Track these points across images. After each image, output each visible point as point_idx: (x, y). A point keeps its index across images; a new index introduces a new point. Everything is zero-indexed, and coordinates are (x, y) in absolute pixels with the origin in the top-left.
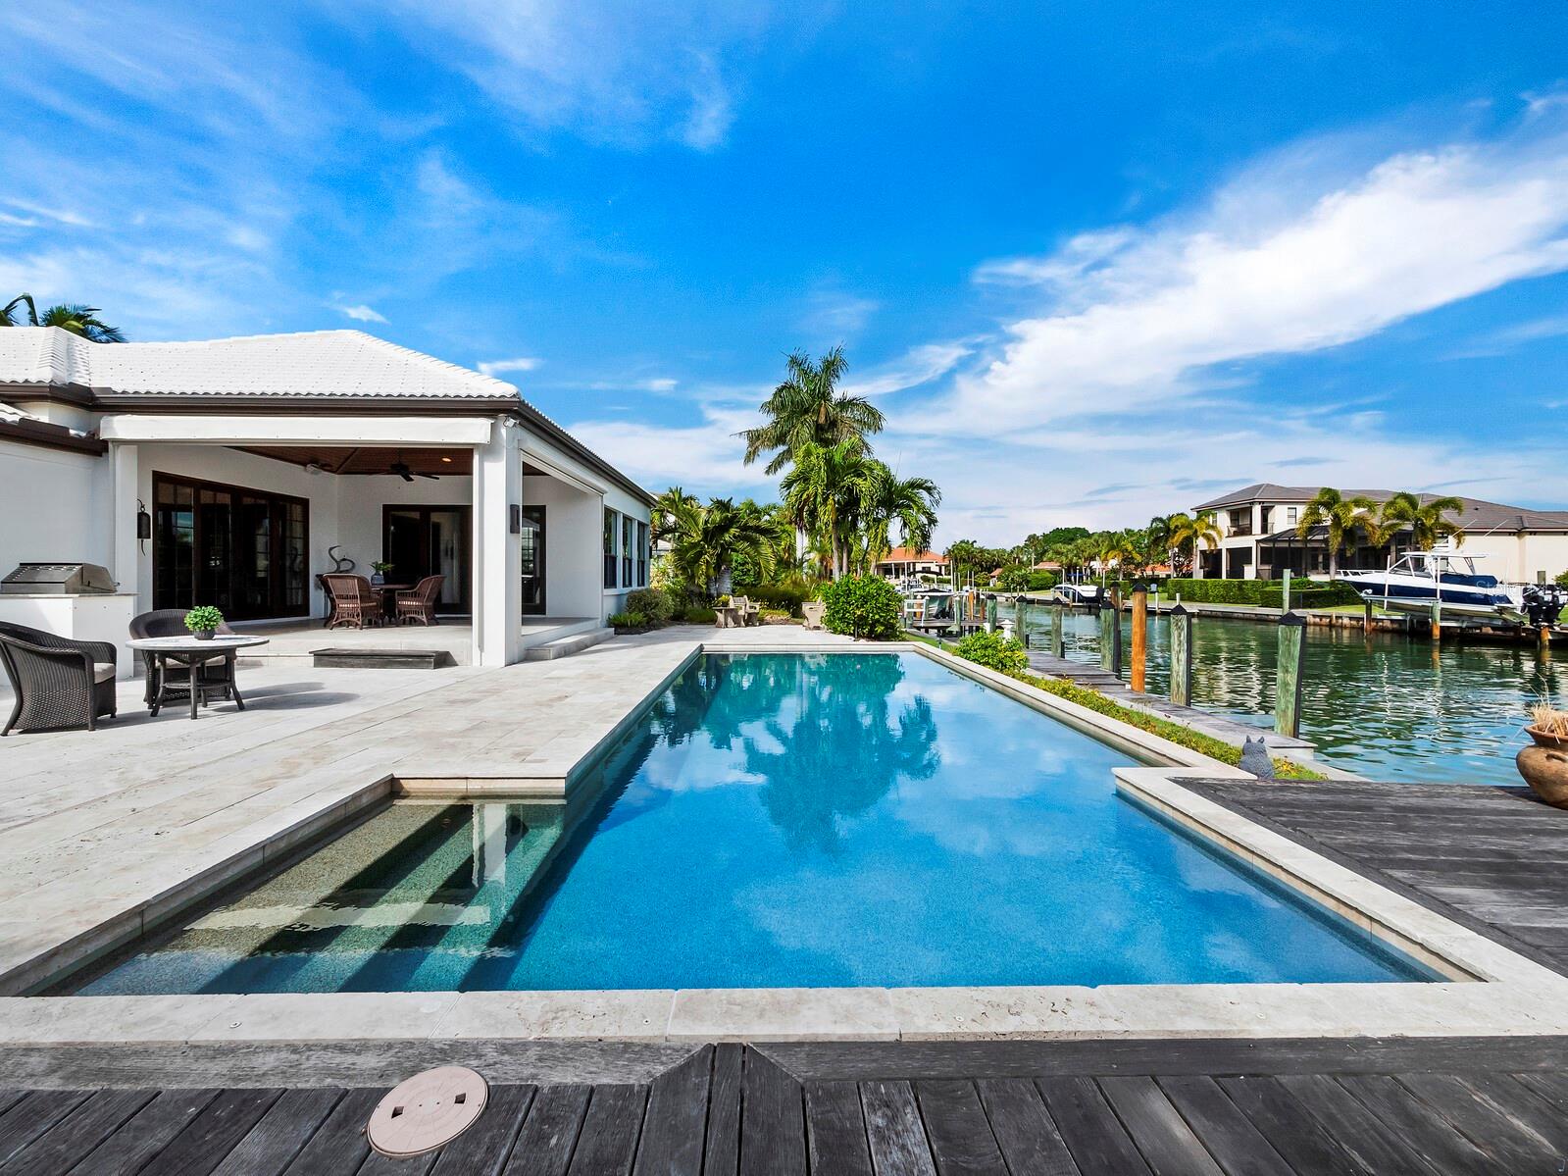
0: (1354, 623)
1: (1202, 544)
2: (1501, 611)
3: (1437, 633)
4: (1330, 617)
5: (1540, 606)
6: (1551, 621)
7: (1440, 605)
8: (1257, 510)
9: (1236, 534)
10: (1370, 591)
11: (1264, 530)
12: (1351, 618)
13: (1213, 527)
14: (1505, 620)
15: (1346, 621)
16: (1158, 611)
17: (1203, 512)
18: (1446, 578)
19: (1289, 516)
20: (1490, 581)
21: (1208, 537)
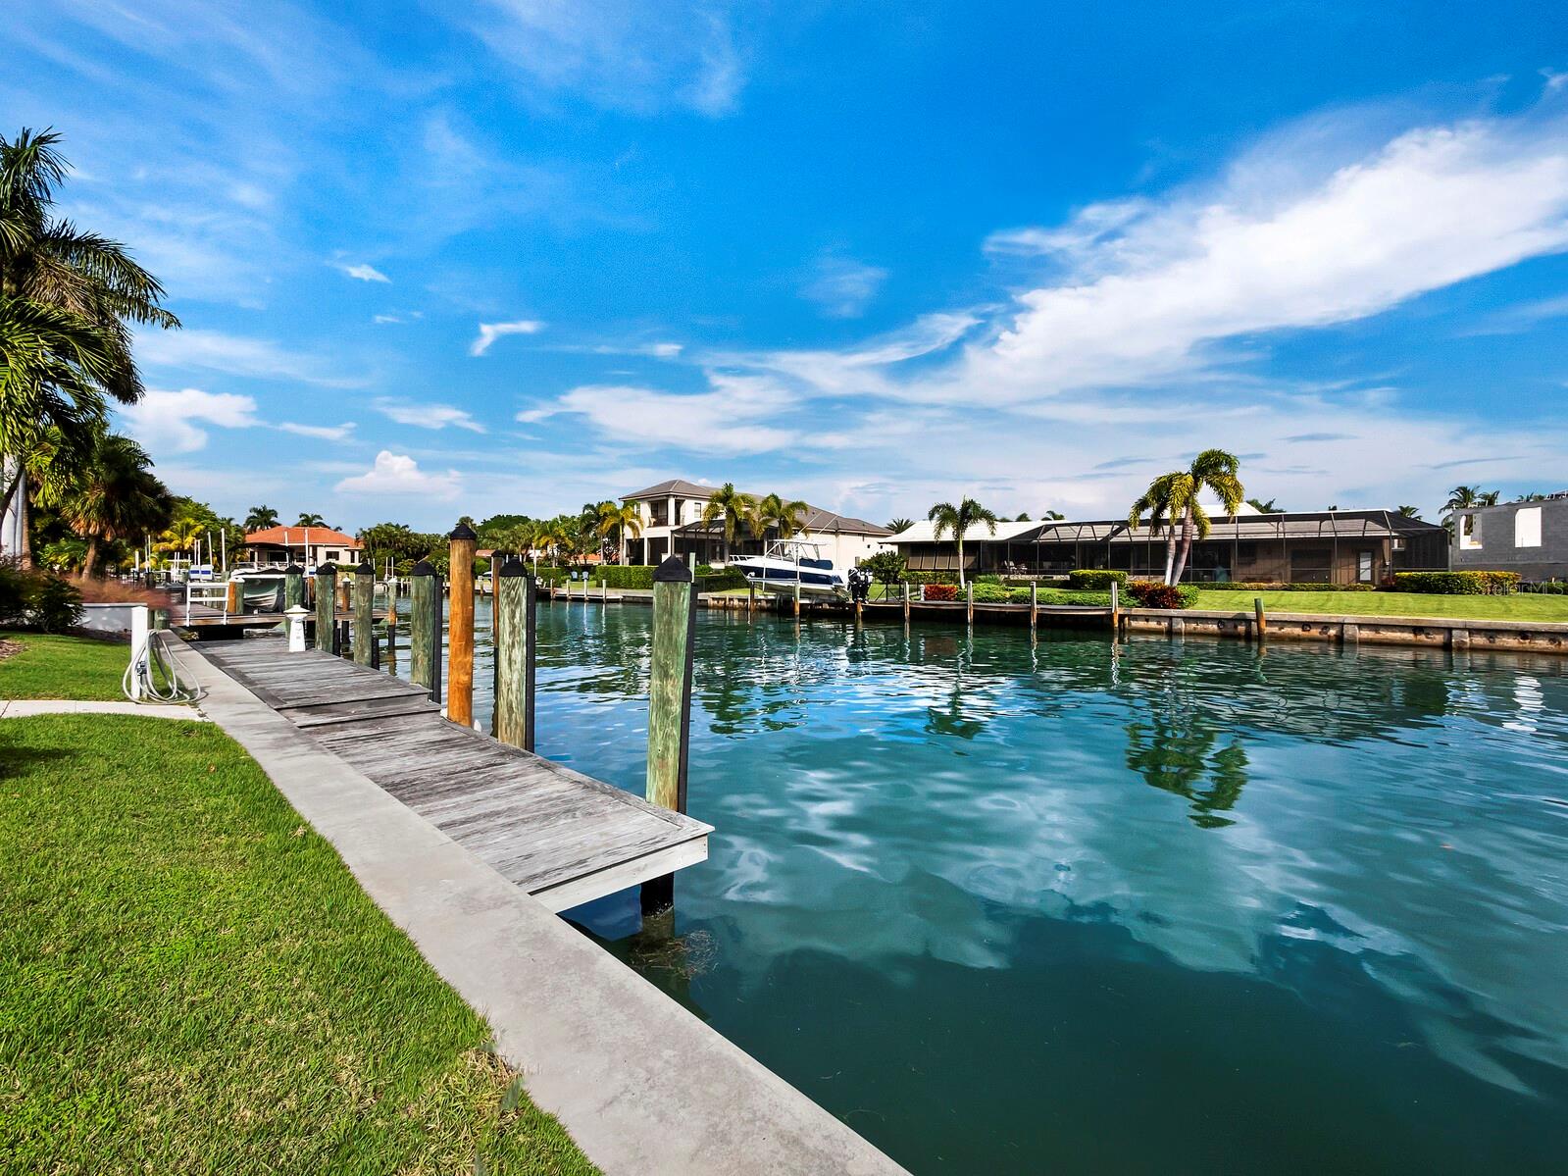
0: (741, 603)
1: (628, 533)
2: (836, 589)
3: (797, 609)
4: (725, 599)
5: (858, 584)
6: (863, 597)
7: (801, 585)
8: (672, 502)
9: (656, 524)
10: (753, 574)
11: (677, 522)
12: (739, 600)
13: (637, 517)
14: (838, 597)
15: (736, 602)
16: (587, 599)
17: (630, 502)
18: (804, 562)
19: (696, 511)
20: (828, 565)
21: (632, 526)
